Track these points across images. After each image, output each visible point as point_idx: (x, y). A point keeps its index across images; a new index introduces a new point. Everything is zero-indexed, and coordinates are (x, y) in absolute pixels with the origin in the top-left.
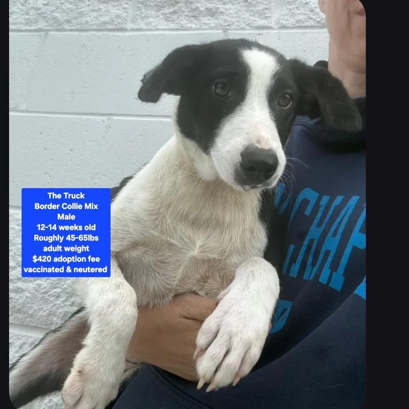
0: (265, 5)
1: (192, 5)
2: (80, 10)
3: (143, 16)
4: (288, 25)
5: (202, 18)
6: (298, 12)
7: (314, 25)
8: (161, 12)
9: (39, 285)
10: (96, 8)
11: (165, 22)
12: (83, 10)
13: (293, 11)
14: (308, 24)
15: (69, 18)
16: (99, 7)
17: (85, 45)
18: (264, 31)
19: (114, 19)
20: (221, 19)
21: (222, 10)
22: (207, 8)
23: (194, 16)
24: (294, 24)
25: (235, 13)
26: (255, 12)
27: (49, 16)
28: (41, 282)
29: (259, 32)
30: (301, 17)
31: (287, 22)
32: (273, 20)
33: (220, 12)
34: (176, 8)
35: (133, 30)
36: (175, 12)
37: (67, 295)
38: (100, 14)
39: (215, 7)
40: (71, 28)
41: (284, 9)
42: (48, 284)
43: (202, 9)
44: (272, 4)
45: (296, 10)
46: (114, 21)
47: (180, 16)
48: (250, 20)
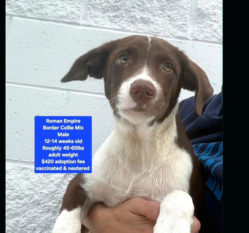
0: (183, 21)
1: (130, 13)
2: (40, 3)
3: (92, 15)
4: (199, 39)
5: (138, 24)
6: (206, 30)
7: (217, 41)
8: (106, 14)
9: (18, 221)
10: (54, 4)
11: (109, 23)
12: (42, 3)
13: (202, 29)
14: (213, 40)
15: (31, 8)
16: (56, 3)
17: (45, 32)
18: (183, 41)
19: (70, 15)
20: (152, 27)
21: (153, 20)
22: (141, 17)
23: (132, 22)
24: (203, 39)
25: (162, 24)
26: (176, 25)
27: (13, 4)
28: (19, 219)
29: (180, 41)
30: (208, 35)
31: (198, 36)
32: (189, 33)
33: (151, 22)
34: (118, 13)
35: (84, 25)
36: (117, 16)
37: (42, 229)
38: (57, 8)
39: (147, 17)
40: (32, 16)
41: (196, 26)
42: (25, 220)
43: (138, 17)
44: (188, 22)
45: (204, 28)
46: (69, 16)
47: (121, 20)
48: (172, 31)
